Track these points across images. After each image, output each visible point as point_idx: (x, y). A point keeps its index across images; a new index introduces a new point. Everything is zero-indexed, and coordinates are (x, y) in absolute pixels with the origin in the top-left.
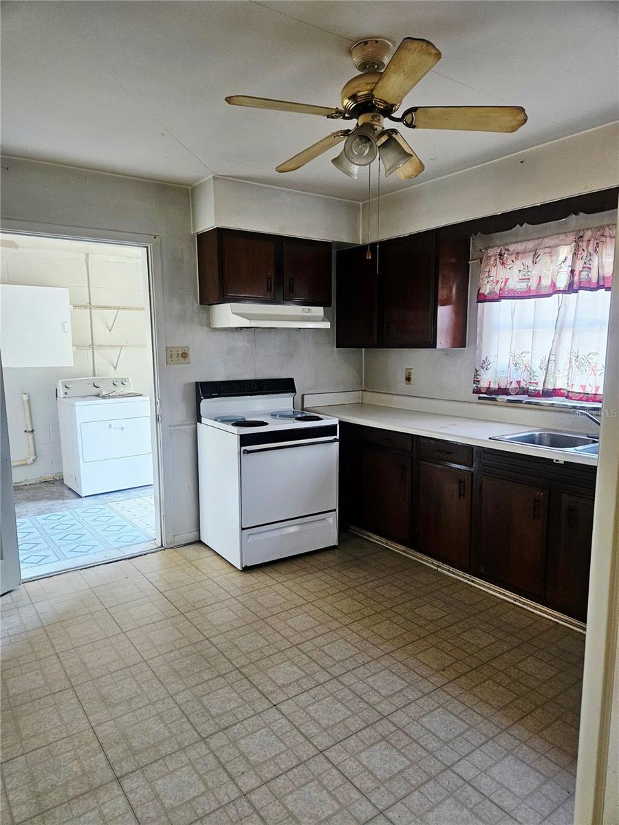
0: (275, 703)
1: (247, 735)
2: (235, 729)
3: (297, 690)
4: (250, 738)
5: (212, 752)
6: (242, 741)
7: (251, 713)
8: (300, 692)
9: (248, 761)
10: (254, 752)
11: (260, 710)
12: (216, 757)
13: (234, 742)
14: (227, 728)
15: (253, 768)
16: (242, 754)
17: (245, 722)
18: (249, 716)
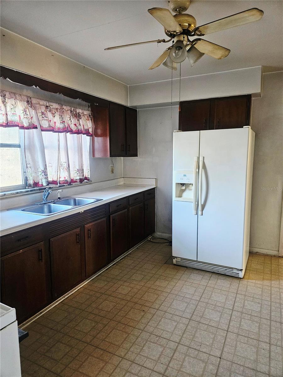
0: (219, 359)
1: (248, 359)
2: (250, 366)
3: (201, 355)
4: (247, 357)
5: (269, 366)
6: (252, 358)
7: (234, 365)
8: (201, 352)
9: (257, 351)
10: (252, 351)
11: (229, 363)
12: (270, 363)
13: (256, 361)
14: (253, 369)
15: (258, 348)
16: (257, 355)
17: (242, 364)
18: (237, 365)
